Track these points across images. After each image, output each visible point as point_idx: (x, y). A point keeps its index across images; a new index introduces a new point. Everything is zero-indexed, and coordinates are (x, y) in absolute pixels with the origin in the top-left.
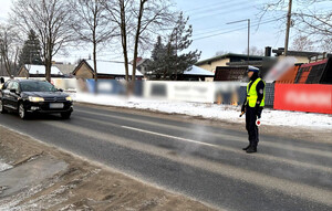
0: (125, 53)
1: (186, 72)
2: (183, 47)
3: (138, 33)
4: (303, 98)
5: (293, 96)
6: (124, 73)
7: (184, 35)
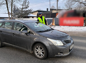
0: (8, 10)
1: (28, 16)
2: (27, 8)
3: (12, 3)
4: (69, 22)
5: (66, 21)
6: (8, 17)
7: (27, 4)
